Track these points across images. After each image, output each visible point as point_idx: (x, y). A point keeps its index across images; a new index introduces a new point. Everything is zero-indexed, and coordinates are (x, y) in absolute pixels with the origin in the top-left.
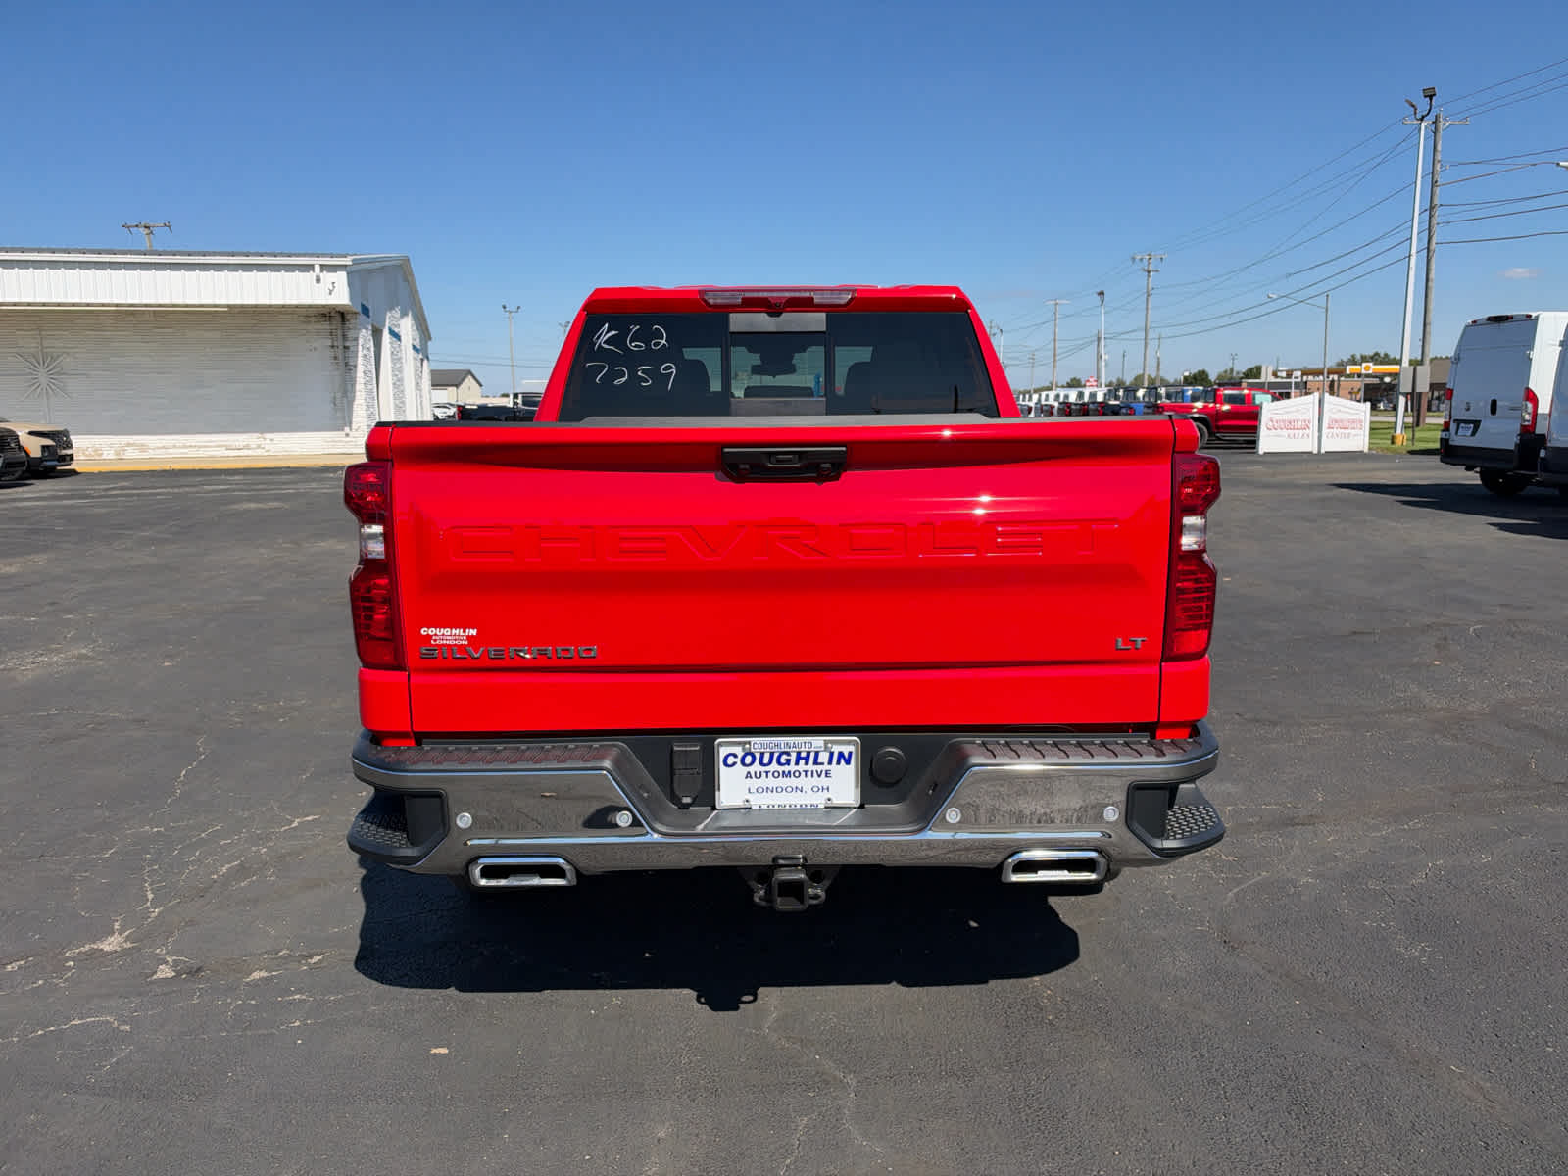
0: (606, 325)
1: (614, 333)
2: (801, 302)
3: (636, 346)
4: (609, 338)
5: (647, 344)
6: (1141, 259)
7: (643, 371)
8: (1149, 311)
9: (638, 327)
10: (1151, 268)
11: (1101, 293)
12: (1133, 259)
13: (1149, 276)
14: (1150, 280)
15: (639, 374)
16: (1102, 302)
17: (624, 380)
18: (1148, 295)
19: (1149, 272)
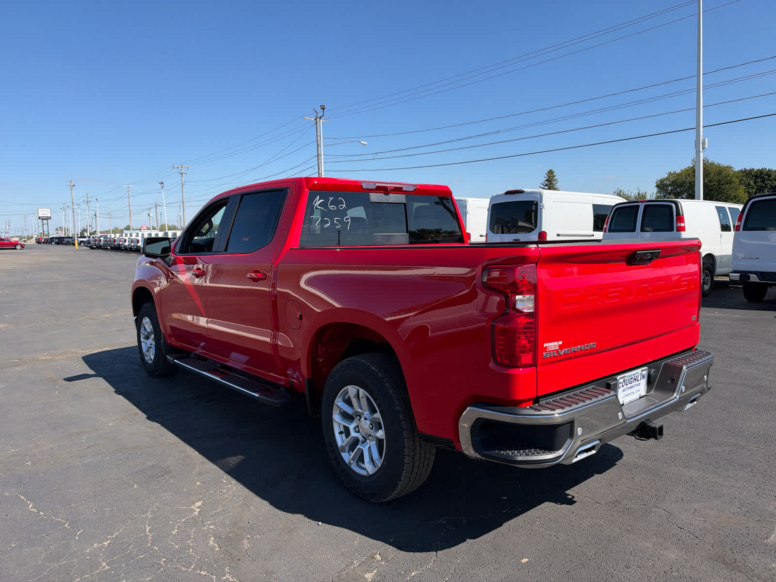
0: (318, 196)
1: (322, 201)
2: (398, 190)
3: (333, 208)
4: (320, 204)
5: (337, 207)
6: (178, 167)
7: (337, 220)
8: (184, 193)
9: (332, 198)
10: (183, 172)
11: (162, 183)
12: (174, 167)
13: (182, 176)
14: (183, 178)
15: (335, 222)
16: (162, 187)
17: (328, 225)
18: (183, 185)
19: (182, 174)
